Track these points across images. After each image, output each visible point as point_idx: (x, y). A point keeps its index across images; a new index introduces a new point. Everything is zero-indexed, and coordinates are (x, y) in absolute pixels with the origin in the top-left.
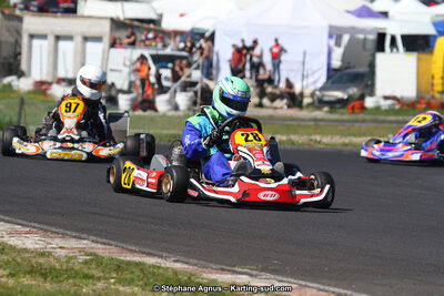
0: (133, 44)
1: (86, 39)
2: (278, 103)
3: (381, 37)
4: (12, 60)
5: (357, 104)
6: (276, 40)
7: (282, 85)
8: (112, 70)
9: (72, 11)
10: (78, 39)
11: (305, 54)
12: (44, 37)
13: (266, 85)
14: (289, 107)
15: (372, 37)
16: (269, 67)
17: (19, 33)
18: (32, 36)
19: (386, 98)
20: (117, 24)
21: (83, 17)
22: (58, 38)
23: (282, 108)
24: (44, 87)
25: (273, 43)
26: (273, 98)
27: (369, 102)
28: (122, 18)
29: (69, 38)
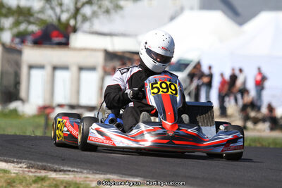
1: (81, 69)
2: (261, 126)
4: (12, 89)
6: (259, 69)
7: (264, 110)
9: (65, 44)
10: (74, 69)
12: (42, 67)
13: (249, 110)
14: (272, 129)
16: (253, 93)
17: (18, 65)
18: (31, 67)
20: (110, 56)
21: (75, 49)
22: (55, 68)
23: (264, 131)
24: (47, 111)
25: (255, 72)
26: (256, 121)
28: (110, 49)
29: (66, 68)
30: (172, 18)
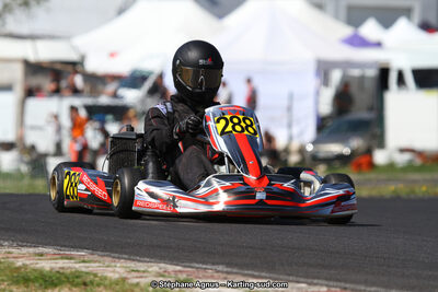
0: (57, 91)
3: (384, 73)
5: (364, 160)
6: (249, 81)
8: (33, 128)
11: (291, 97)
15: (372, 73)
19: (403, 151)
20: (33, 68)
27: (380, 157)
28: (32, 58)
30: (121, 11)
